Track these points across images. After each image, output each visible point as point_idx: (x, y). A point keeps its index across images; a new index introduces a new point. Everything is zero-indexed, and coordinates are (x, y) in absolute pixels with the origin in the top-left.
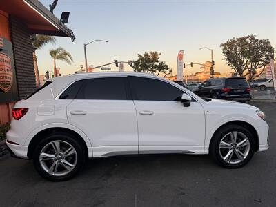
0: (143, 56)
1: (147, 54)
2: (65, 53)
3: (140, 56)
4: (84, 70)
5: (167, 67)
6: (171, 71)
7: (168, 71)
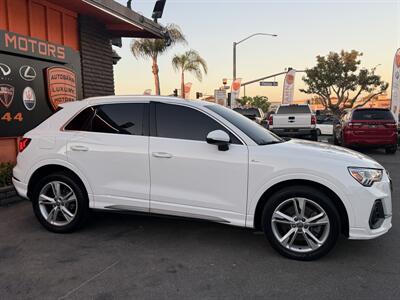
0: (326, 59)
1: (336, 56)
2: (199, 60)
3: (320, 59)
4: (228, 88)
5: (376, 80)
6: (384, 88)
7: (379, 88)
